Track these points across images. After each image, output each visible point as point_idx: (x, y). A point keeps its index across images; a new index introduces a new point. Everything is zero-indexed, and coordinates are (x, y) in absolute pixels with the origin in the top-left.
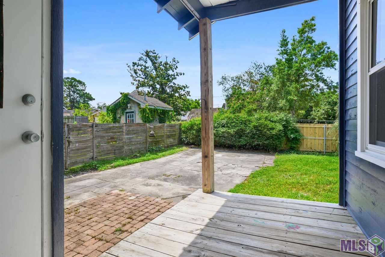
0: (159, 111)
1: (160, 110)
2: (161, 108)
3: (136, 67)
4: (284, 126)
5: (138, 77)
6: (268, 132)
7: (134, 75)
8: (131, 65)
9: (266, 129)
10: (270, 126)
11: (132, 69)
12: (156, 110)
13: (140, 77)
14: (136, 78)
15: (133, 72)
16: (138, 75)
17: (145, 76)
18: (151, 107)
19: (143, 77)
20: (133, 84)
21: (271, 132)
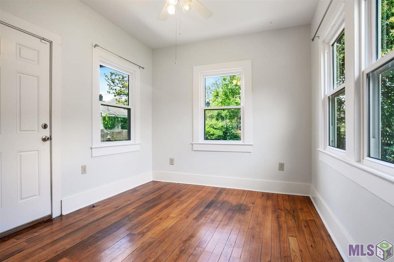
0: (119, 119)
1: (121, 118)
2: (122, 116)
3: (113, 77)
4: (224, 132)
5: (115, 86)
6: (208, 137)
7: (112, 84)
8: (109, 75)
9: (208, 135)
10: (212, 133)
11: (110, 79)
12: (117, 118)
13: (117, 86)
14: (114, 86)
15: (110, 82)
16: (116, 84)
17: (122, 85)
18: (111, 116)
19: (120, 86)
20: (109, 93)
21: (211, 138)
